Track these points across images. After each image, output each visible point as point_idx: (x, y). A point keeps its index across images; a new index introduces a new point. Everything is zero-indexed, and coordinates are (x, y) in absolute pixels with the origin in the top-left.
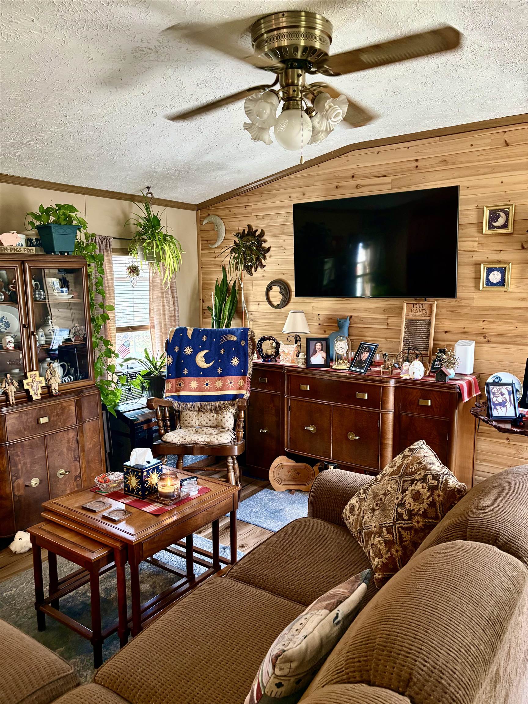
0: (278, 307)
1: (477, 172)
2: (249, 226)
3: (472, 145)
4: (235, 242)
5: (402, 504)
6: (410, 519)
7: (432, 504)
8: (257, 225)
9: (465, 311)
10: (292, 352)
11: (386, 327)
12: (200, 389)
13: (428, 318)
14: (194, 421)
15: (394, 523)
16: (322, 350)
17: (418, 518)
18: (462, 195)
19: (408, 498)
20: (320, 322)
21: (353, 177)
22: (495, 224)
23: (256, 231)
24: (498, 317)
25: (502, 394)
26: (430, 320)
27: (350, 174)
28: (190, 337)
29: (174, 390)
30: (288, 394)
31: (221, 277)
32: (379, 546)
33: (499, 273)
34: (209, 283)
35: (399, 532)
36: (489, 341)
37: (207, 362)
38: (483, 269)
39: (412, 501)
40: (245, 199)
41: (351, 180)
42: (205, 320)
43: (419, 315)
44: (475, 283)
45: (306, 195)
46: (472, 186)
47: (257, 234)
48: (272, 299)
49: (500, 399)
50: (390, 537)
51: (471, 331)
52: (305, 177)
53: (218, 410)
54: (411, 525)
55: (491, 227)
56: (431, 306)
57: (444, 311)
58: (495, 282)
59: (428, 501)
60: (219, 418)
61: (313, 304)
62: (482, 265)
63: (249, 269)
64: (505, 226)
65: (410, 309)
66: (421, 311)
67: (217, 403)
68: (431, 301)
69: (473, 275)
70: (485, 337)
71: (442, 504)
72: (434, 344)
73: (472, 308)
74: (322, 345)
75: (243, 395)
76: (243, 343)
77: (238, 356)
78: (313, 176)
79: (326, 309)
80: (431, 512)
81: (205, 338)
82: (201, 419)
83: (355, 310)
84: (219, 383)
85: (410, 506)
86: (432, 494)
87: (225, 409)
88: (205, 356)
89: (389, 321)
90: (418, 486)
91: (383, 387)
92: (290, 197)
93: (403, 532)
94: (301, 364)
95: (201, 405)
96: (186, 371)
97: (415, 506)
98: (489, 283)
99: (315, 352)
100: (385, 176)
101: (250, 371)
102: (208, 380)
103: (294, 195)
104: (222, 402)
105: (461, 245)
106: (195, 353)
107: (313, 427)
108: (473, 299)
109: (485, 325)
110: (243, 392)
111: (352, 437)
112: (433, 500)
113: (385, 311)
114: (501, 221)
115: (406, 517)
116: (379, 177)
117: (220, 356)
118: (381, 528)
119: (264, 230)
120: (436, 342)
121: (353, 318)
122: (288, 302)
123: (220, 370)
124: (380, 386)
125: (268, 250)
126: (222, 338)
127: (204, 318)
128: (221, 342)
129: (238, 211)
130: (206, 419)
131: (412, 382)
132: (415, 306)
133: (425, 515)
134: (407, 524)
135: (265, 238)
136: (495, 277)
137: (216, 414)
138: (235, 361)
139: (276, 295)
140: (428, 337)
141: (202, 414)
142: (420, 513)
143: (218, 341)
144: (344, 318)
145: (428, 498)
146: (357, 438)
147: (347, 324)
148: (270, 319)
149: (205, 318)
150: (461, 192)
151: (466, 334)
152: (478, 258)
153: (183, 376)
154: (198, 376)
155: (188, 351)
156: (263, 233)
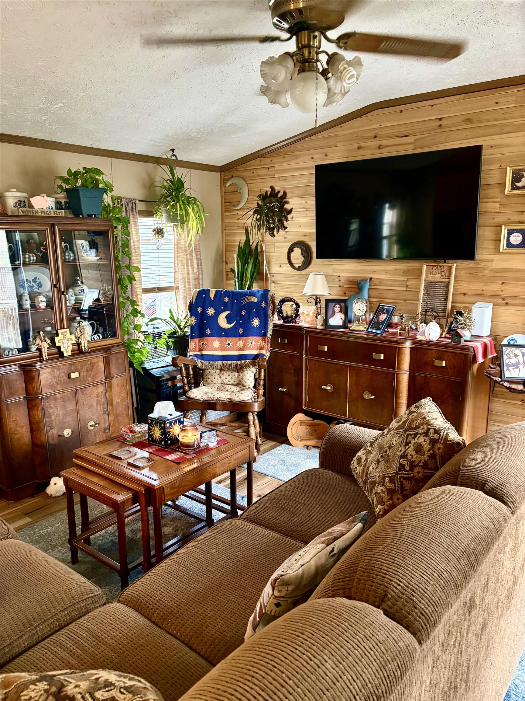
0: (299, 269)
1: (502, 130)
2: (272, 188)
3: (497, 103)
4: (257, 203)
5: (404, 456)
6: (411, 469)
7: (433, 456)
8: (280, 187)
9: (485, 273)
10: (311, 314)
11: (405, 289)
12: (222, 349)
13: (447, 280)
14: (216, 380)
15: (397, 473)
16: (341, 311)
17: (418, 469)
18: (485, 154)
19: (411, 450)
20: (340, 284)
21: (375, 137)
22: (518, 184)
23: (279, 192)
24: (518, 279)
25: (516, 356)
26: (449, 282)
27: (373, 134)
28: (212, 298)
29: (197, 349)
30: (306, 355)
31: (244, 239)
32: (382, 494)
33: (520, 235)
34: (233, 245)
35: (401, 482)
36: (507, 304)
37: (229, 322)
38: (504, 231)
39: (414, 454)
40: (268, 160)
41: (373, 140)
42: (228, 282)
43: (438, 277)
44: (496, 245)
45: (328, 156)
46: (496, 146)
47: (280, 195)
48: (293, 261)
49: (514, 361)
50: (392, 486)
51: (489, 293)
52: (327, 138)
53: (239, 369)
54: (412, 475)
55: (514, 187)
56: (450, 268)
57: (463, 273)
58: (516, 243)
59: (428, 454)
60: (241, 377)
61: (334, 266)
62: (503, 227)
63: (271, 231)
65: (429, 272)
66: (440, 274)
67: (239, 362)
68: (450, 263)
69: (493, 237)
70: (503, 299)
71: (442, 456)
72: (452, 307)
73: (492, 270)
74: (341, 307)
75: (263, 355)
76: (264, 304)
77: (258, 316)
78: (336, 136)
79: (346, 271)
80: (431, 464)
81: (226, 299)
82: (223, 378)
83: (376, 272)
84: (240, 343)
85: (412, 458)
86: (433, 447)
87: (246, 368)
88: (227, 317)
89: (409, 283)
90: (420, 440)
91: (399, 348)
92: (312, 158)
93: (404, 482)
94: (319, 325)
95: (223, 364)
96: (208, 331)
97: (416, 458)
98: (509, 245)
99: (334, 313)
100: (408, 136)
101: (270, 332)
102: (229, 340)
103: (315, 156)
104: (243, 361)
105: (482, 206)
106: (218, 313)
107: (330, 386)
108: (492, 261)
109: (504, 287)
110: (264, 352)
111: (367, 396)
112: (434, 452)
113: (406, 273)
114: (524, 181)
115: (407, 468)
116: (402, 137)
117: (241, 317)
118: (384, 478)
119: (287, 191)
120: (454, 304)
121: (373, 279)
122: (309, 264)
123: (241, 331)
124: (396, 347)
125: (290, 211)
126: (243, 299)
127: (227, 279)
128: (242, 303)
129: (260, 172)
130: (228, 377)
131: (428, 343)
132: (435, 268)
133: (425, 466)
134: (408, 474)
135: (287, 199)
136: (516, 239)
137: (238, 372)
138: (256, 322)
139: (297, 257)
140: (446, 299)
141: (224, 372)
142: (421, 464)
143: (239, 302)
144: (365, 280)
145: (429, 450)
146: (373, 397)
148: (291, 281)
149: (229, 280)
150: (484, 152)
151: (484, 296)
152: (499, 219)
153: (206, 335)
154: (220, 336)
155: (211, 311)
156: (285, 194)
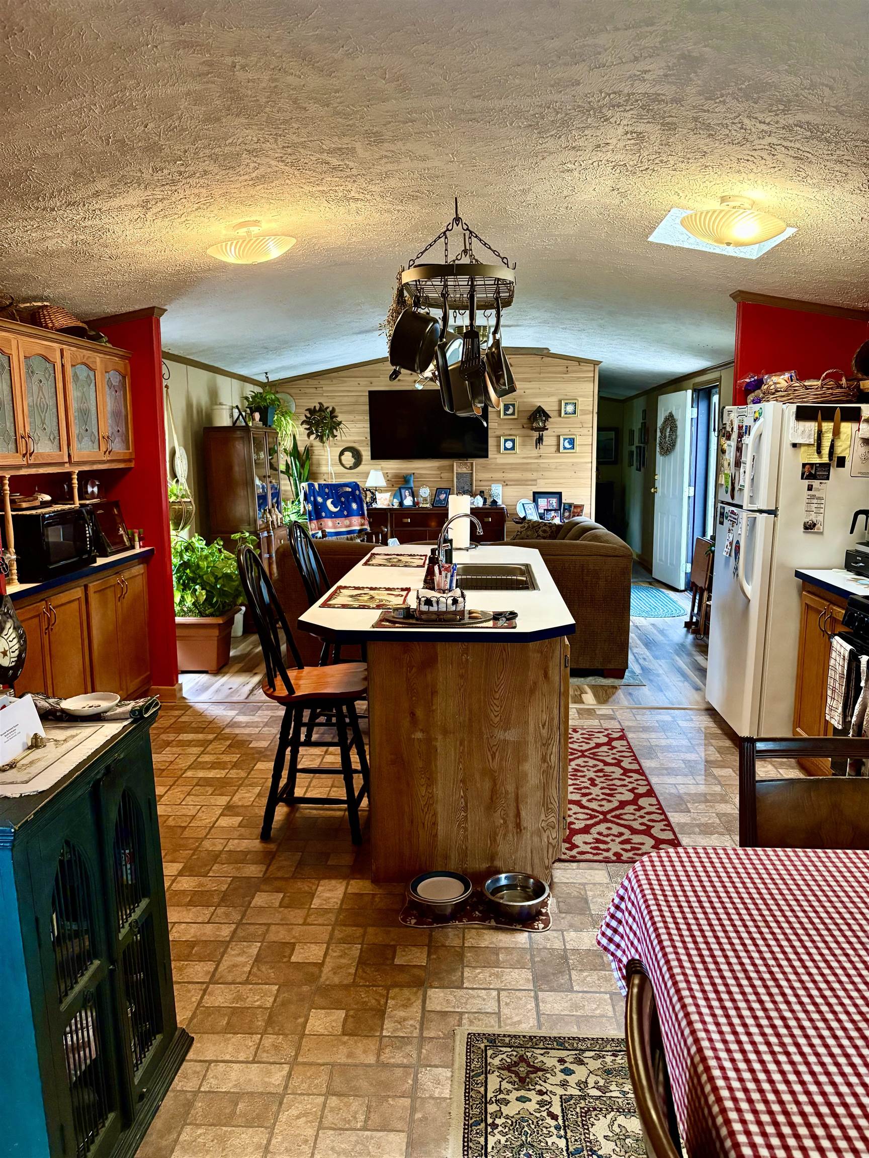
0: (351, 468)
2: (320, 403)
4: (306, 415)
8: (328, 403)
9: (493, 466)
10: (387, 499)
11: (440, 479)
12: (335, 527)
13: (471, 472)
20: (388, 479)
22: (507, 412)
23: (328, 408)
24: (512, 469)
28: (317, 490)
29: (317, 528)
30: (392, 527)
31: (291, 445)
33: (511, 442)
36: (507, 485)
37: (336, 507)
38: (502, 440)
40: (315, 382)
43: (464, 470)
44: (498, 448)
45: (373, 384)
47: (317, 408)
48: (344, 462)
52: (372, 370)
55: (505, 414)
56: (472, 464)
57: (479, 467)
58: (509, 447)
61: (382, 465)
62: (501, 437)
63: (321, 438)
64: (513, 414)
65: (458, 467)
66: (466, 467)
68: (470, 460)
69: (496, 444)
70: (505, 482)
73: (497, 464)
75: (366, 529)
76: (357, 492)
77: (355, 502)
79: (392, 469)
81: (327, 490)
83: (417, 469)
84: (347, 522)
88: (332, 503)
89: (443, 475)
92: (359, 384)
94: (396, 506)
96: (323, 514)
98: (506, 449)
101: (366, 512)
102: (338, 520)
103: (362, 383)
106: (325, 500)
108: (496, 458)
109: (504, 475)
113: (439, 468)
114: (510, 411)
117: (342, 503)
119: (336, 408)
121: (416, 474)
122: (362, 464)
125: (340, 423)
126: (339, 490)
128: (340, 492)
129: (307, 391)
132: (462, 464)
135: (336, 414)
136: (509, 445)
138: (354, 506)
139: (348, 458)
140: (472, 484)
143: (337, 492)
144: (410, 475)
147: (412, 479)
151: (497, 481)
152: (498, 433)
153: (322, 517)
154: (332, 517)
155: (320, 500)
156: (333, 410)
